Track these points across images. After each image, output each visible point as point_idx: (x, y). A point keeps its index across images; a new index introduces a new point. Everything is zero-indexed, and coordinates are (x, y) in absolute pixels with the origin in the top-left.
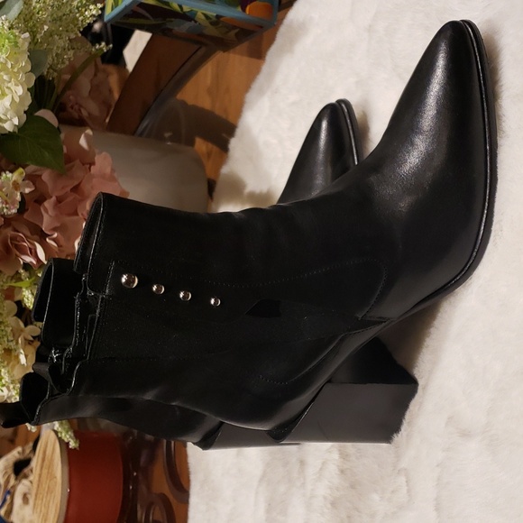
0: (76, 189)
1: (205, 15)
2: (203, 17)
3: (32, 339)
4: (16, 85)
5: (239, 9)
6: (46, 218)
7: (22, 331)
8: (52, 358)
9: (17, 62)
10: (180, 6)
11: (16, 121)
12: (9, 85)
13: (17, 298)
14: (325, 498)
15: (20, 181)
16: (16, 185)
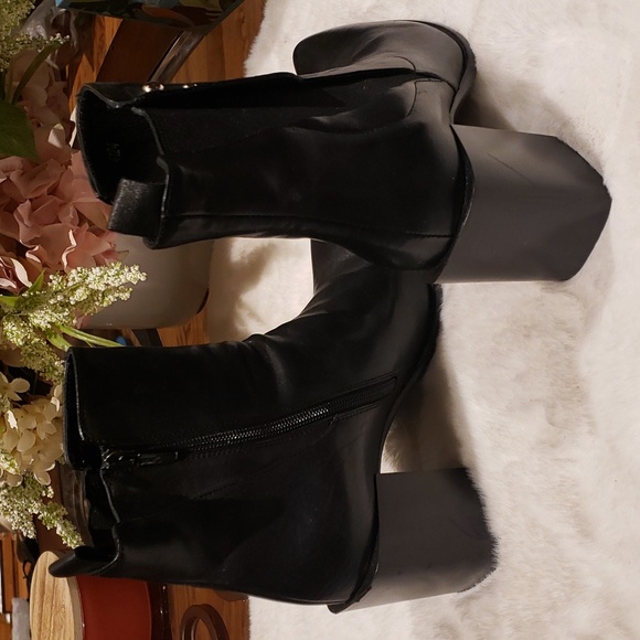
0: (53, 191)
3: (19, 398)
6: (22, 228)
7: (5, 388)
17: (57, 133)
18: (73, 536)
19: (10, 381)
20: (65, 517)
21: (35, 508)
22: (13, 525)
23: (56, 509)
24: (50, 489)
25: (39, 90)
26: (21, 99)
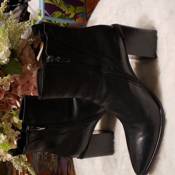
0: (28, 82)
1: (63, 24)
2: (63, 25)
3: (18, 136)
4: (6, 46)
5: (74, 20)
6: (19, 92)
7: (14, 133)
8: (27, 129)
9: (5, 38)
10: (55, 22)
11: (6, 60)
12: (3, 46)
13: (12, 122)
14: (125, 169)
15: (9, 79)
16: (8, 80)
17: (30, 66)
18: (33, 172)
19: (15, 132)
20: (30, 166)
21: (22, 164)
22: (16, 168)
23: (28, 164)
24: (27, 159)
25: (27, 52)
26: (22, 55)
